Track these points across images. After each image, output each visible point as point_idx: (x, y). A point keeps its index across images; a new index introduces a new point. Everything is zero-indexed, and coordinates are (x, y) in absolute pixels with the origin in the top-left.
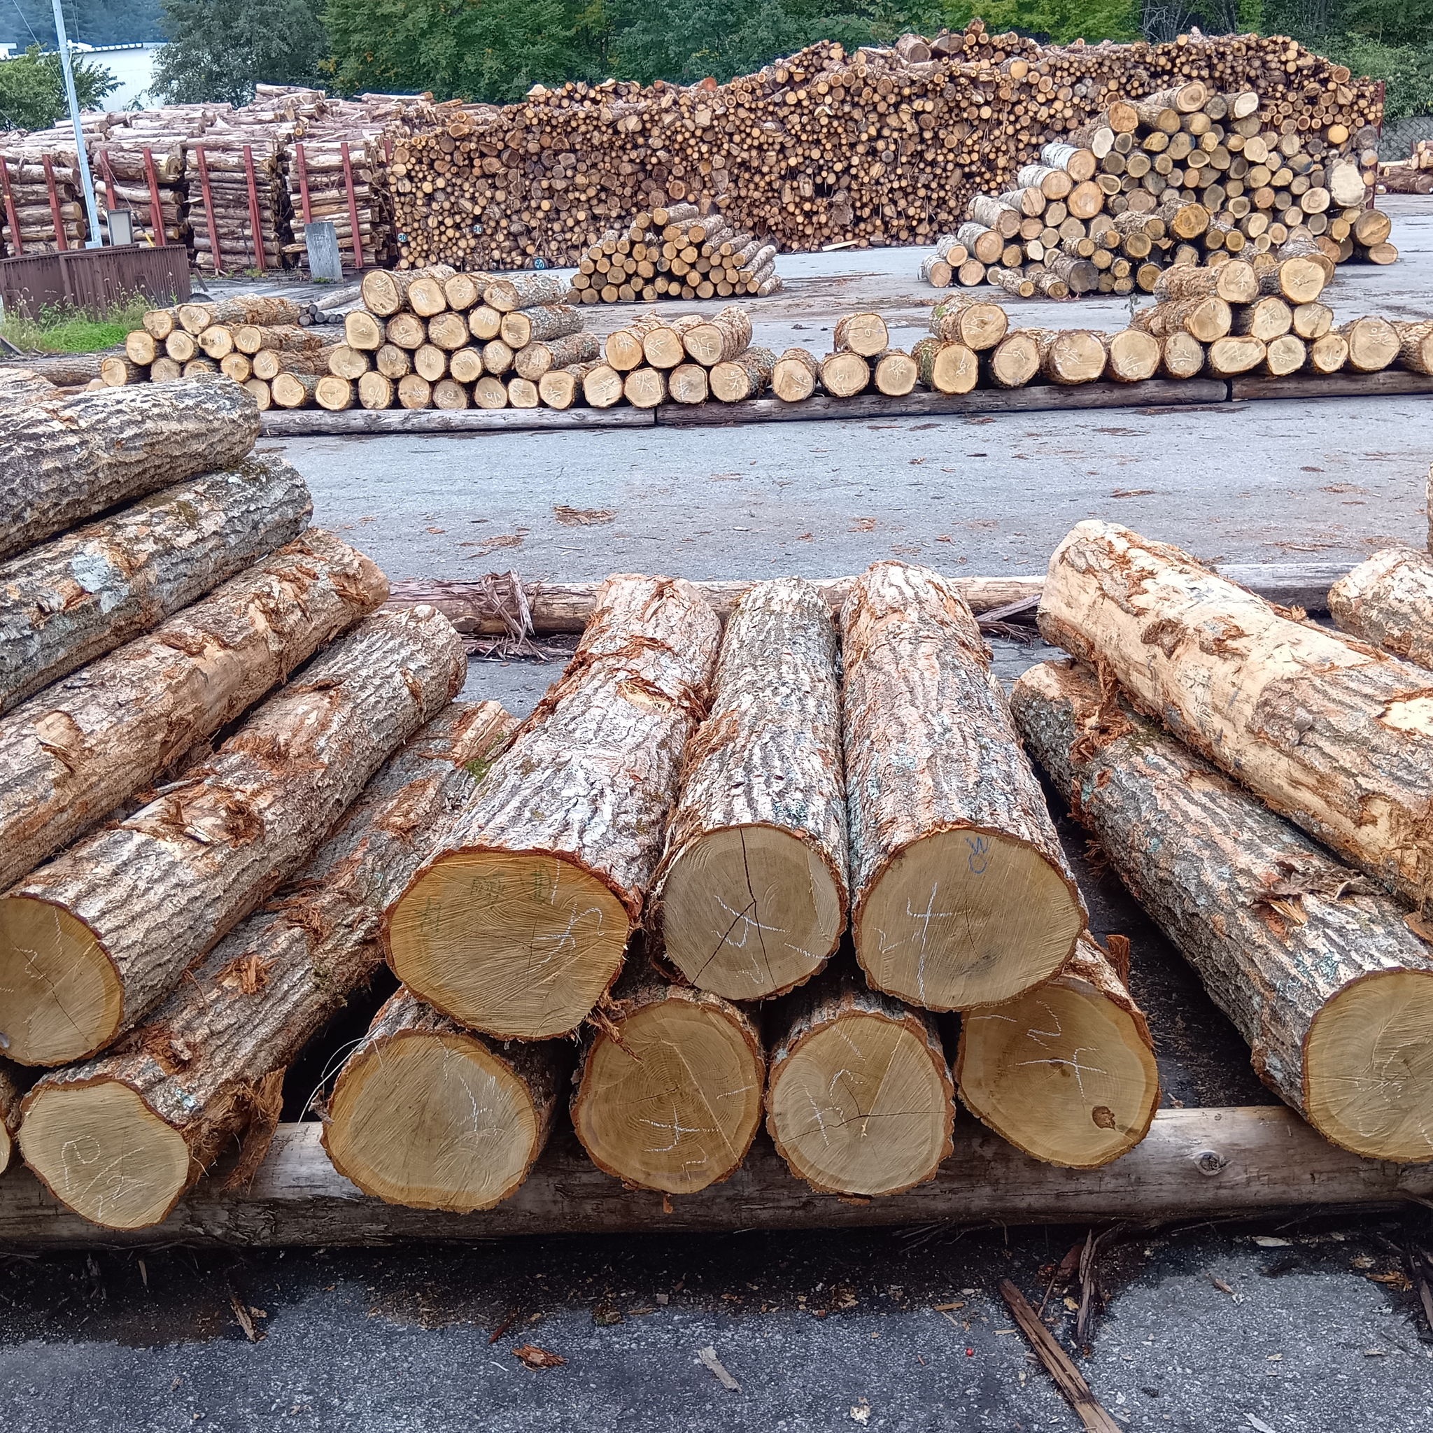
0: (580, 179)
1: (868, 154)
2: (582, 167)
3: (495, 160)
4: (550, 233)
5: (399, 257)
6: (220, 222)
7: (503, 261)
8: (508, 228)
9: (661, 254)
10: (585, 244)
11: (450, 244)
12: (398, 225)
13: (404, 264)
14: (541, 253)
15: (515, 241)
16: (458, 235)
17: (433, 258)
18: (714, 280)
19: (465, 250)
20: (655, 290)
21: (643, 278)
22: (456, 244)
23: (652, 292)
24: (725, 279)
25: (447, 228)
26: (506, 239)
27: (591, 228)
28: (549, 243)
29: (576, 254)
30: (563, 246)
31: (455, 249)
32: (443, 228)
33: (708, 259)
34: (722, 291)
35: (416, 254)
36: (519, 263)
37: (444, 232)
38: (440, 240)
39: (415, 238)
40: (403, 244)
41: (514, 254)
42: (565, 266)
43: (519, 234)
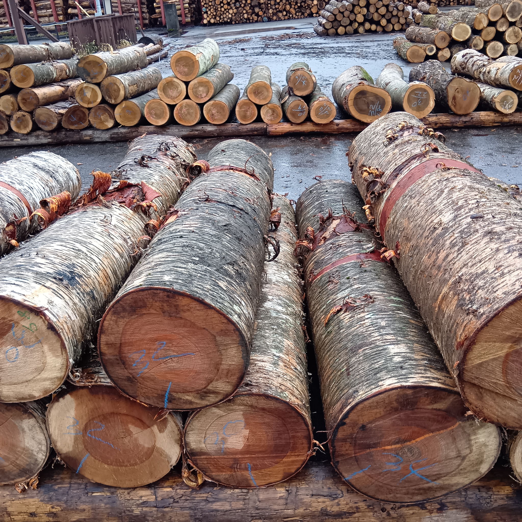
4: (269, 5)
5: (203, 18)
6: (123, 5)
7: (248, 19)
8: (250, 4)
9: (368, 10)
10: (285, 10)
11: (225, 12)
12: (203, 4)
13: (205, 22)
14: (265, 15)
15: (253, 10)
16: (229, 7)
17: (218, 18)
18: (393, 23)
19: (232, 14)
20: (364, 28)
21: (358, 23)
22: (228, 12)
23: (363, 29)
24: (399, 22)
25: (224, 4)
26: (250, 9)
27: (287, 3)
28: (269, 10)
29: (280, 15)
30: (275, 11)
31: (227, 14)
32: (222, 5)
33: (391, 12)
34: (396, 28)
35: (210, 17)
36: (256, 19)
37: (223, 7)
38: (221, 10)
39: (210, 10)
40: (205, 13)
41: (253, 15)
42: (276, 20)
43: (256, 6)
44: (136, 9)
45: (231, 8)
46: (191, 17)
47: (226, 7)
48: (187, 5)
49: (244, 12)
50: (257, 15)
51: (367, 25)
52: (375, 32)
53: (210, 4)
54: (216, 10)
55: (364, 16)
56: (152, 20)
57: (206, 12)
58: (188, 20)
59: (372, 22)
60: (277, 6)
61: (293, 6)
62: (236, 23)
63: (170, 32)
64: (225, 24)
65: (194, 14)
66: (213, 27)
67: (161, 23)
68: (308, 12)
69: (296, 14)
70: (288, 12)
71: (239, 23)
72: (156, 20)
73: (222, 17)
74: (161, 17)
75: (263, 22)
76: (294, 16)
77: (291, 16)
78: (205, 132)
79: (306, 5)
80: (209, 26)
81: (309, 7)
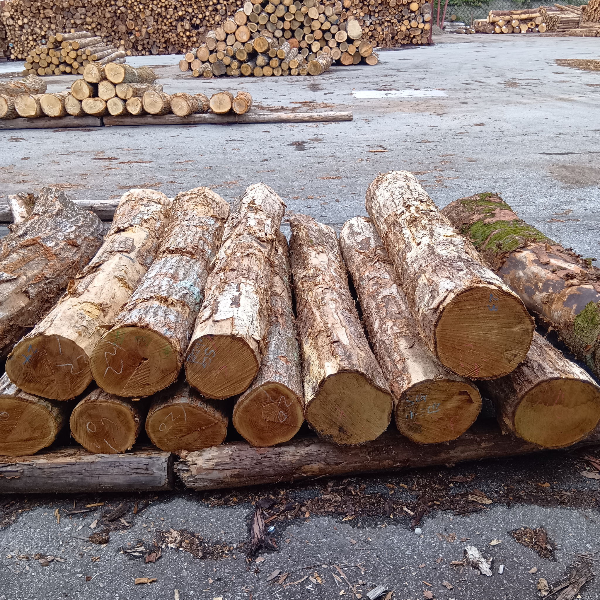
0: (88, 20)
1: (213, 10)
2: (89, 14)
3: (50, 11)
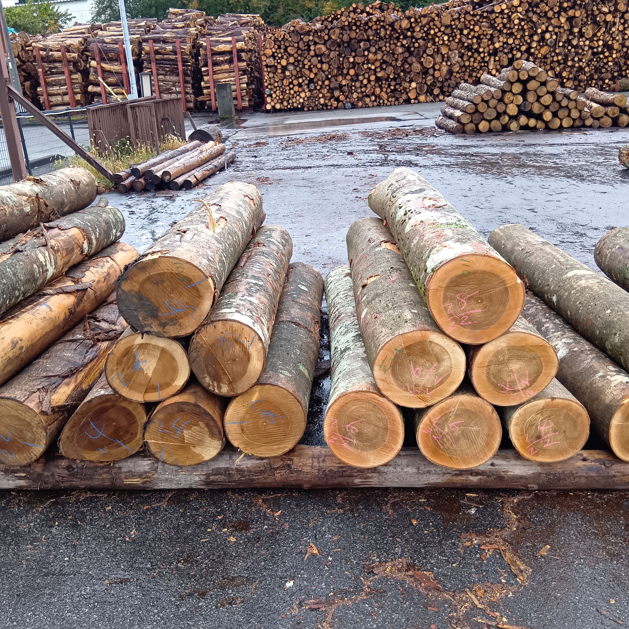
4: (353, 88)
5: (264, 102)
6: (161, 84)
7: (326, 105)
8: (329, 86)
9: (525, 99)
10: (373, 94)
11: (295, 95)
12: (266, 84)
13: (268, 107)
14: (348, 100)
15: (332, 93)
16: (300, 90)
17: (285, 103)
18: (561, 117)
19: (304, 98)
20: (518, 123)
21: (509, 116)
22: (299, 95)
23: (516, 125)
24: (569, 116)
25: (294, 86)
26: (328, 92)
27: (377, 85)
28: (352, 93)
29: (367, 100)
30: (360, 95)
31: (298, 98)
32: (291, 86)
33: (559, 102)
34: (565, 124)
35: (275, 101)
36: (335, 106)
37: (292, 89)
38: (290, 93)
39: (275, 92)
40: (268, 96)
41: (332, 100)
42: (362, 107)
43: (336, 89)
44: (177, 89)
45: (304, 91)
46: (250, 100)
47: (296, 88)
48: (245, 85)
49: (321, 95)
50: (337, 100)
51: (523, 120)
52: (534, 129)
53: (276, 84)
54: (283, 92)
55: (518, 106)
56: (198, 103)
57: (271, 95)
58: (246, 104)
59: (530, 115)
60: (363, 89)
61: (384, 90)
62: (309, 110)
63: (223, 119)
64: (296, 110)
65: (253, 97)
66: (279, 114)
67: (210, 107)
68: (404, 97)
69: (388, 100)
70: (378, 97)
71: (313, 110)
72: (203, 103)
73: (290, 101)
74: (210, 100)
75: (345, 108)
76: (386, 102)
77: (381, 101)
78: (500, 478)
79: (402, 88)
80: (273, 113)
81: (405, 91)
